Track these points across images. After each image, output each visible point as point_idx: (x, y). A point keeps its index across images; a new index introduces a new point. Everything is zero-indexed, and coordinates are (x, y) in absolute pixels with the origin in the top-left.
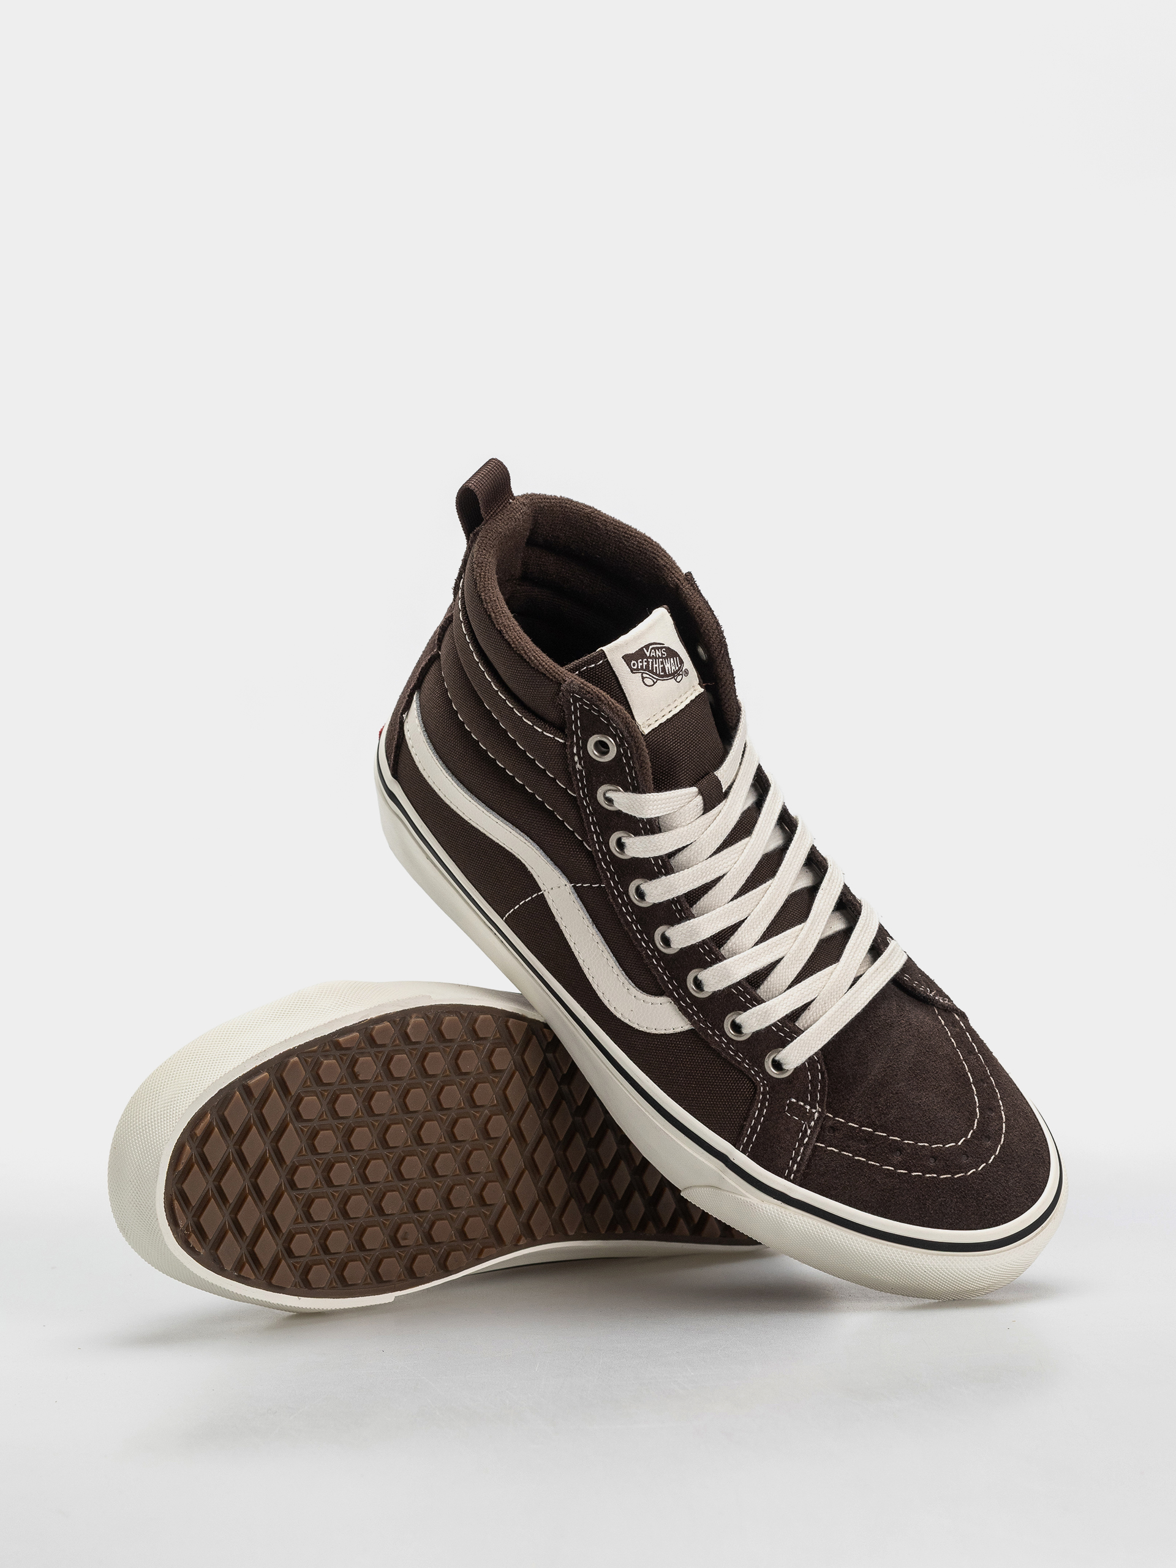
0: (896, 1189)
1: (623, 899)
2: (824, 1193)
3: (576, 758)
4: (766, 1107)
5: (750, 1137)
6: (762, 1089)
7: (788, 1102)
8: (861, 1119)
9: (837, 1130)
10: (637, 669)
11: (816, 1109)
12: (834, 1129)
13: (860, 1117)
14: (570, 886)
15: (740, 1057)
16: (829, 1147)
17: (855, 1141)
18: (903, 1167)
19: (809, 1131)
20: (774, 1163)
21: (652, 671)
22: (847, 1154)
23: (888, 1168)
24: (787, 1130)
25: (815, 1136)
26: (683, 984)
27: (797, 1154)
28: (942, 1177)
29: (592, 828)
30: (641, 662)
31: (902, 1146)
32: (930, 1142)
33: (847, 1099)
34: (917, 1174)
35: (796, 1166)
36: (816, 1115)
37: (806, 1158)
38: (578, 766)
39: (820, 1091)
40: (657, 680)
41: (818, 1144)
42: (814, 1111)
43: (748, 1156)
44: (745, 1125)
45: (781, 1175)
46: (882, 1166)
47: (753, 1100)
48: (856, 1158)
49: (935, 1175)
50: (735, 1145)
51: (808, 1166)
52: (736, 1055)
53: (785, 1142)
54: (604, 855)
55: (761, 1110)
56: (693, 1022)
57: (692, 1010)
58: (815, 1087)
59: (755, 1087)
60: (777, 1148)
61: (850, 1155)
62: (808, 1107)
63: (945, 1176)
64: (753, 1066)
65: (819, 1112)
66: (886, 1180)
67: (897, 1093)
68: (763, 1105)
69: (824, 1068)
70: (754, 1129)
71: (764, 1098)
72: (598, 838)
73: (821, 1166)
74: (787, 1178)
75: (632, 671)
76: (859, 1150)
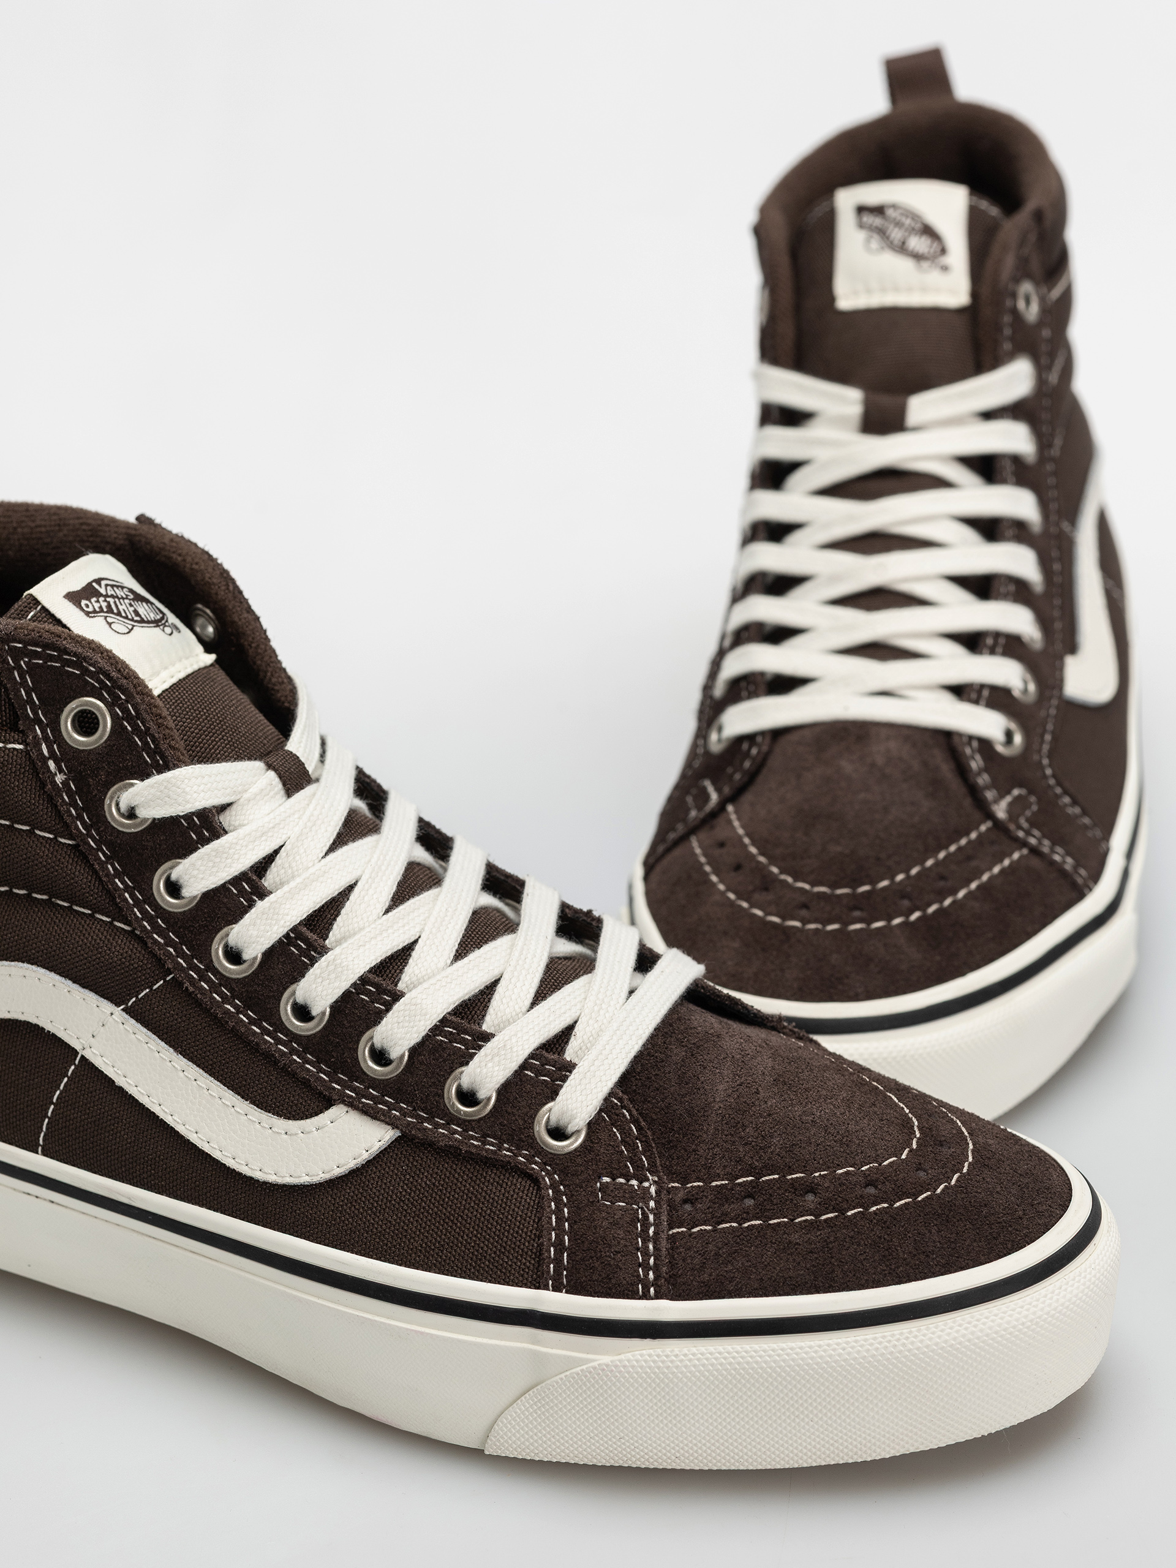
0: (831, 1242)
1: (208, 981)
2: (716, 1294)
3: (52, 765)
4: (565, 1205)
5: (558, 1261)
6: (547, 1180)
7: (598, 1184)
8: (728, 1170)
9: (697, 1199)
10: (95, 612)
11: (648, 1180)
12: (691, 1199)
13: (725, 1167)
14: (118, 1011)
15: (492, 1144)
16: (693, 1228)
17: (733, 1202)
18: (826, 1208)
19: (651, 1217)
20: (613, 1281)
21: (119, 614)
22: (727, 1225)
23: (803, 1218)
24: (615, 1223)
25: (664, 1218)
26: (356, 1072)
27: (646, 1255)
28: (898, 1204)
29: (119, 884)
30: (98, 601)
31: (813, 1182)
32: (855, 1164)
33: (694, 1150)
34: (856, 1211)
35: (651, 1273)
36: (653, 1190)
37: (664, 1251)
38: (59, 779)
39: (644, 1153)
40: (133, 626)
41: (675, 1231)
42: (646, 1184)
43: (566, 1292)
44: (542, 1244)
45: (632, 1295)
46: (792, 1220)
47: (540, 1206)
48: (746, 1225)
49: (886, 1205)
50: (538, 1284)
51: (672, 1265)
52: (484, 1143)
53: (619, 1243)
54: (152, 921)
55: (559, 1211)
56: (392, 1123)
57: (385, 1103)
58: (632, 1148)
59: (535, 1180)
60: (610, 1257)
61: (735, 1225)
62: (634, 1182)
63: (903, 1202)
64: (519, 1148)
65: (655, 1182)
66: (809, 1236)
67: (769, 1115)
68: (558, 1202)
69: (635, 1112)
70: (559, 1245)
71: (556, 1191)
72: (132, 896)
73: (692, 1258)
74: (646, 1296)
75: (87, 614)
76: (745, 1213)
